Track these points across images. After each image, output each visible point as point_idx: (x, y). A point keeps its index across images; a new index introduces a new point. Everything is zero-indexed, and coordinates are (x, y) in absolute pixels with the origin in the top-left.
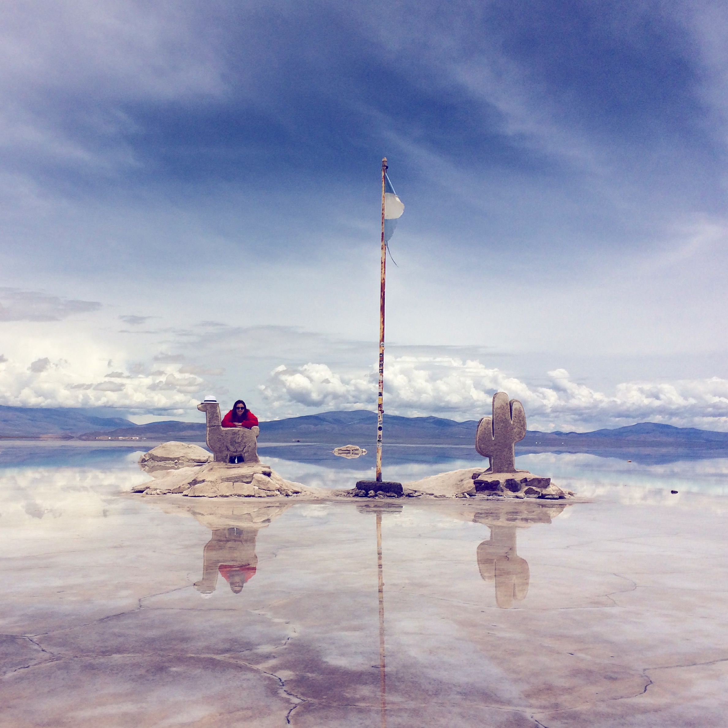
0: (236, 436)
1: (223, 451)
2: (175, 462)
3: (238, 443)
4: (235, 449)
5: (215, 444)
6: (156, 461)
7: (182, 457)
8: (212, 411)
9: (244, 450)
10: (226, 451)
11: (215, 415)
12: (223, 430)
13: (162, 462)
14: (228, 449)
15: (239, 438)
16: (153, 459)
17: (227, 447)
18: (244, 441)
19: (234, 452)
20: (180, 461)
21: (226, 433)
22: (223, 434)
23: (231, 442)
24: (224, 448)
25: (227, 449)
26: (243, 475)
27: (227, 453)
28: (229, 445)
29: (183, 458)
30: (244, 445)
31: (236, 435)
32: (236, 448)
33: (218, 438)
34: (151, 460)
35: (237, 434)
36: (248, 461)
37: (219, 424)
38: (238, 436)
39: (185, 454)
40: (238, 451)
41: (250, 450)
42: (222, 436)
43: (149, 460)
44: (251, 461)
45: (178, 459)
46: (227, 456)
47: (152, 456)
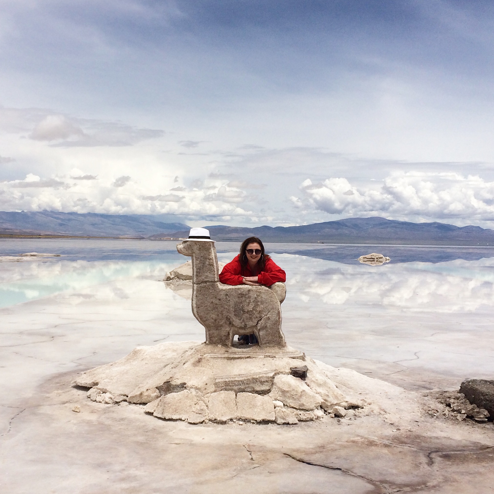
0: (245, 301)
1: (221, 326)
3: (248, 312)
4: (243, 323)
5: (207, 314)
6: (181, 280)
8: (202, 255)
9: (259, 325)
10: (227, 326)
11: (207, 263)
12: (222, 290)
14: (230, 323)
15: (249, 303)
16: (178, 278)
17: (228, 319)
18: (258, 309)
19: (241, 328)
21: (227, 295)
22: (222, 296)
23: (235, 311)
24: (223, 321)
25: (228, 323)
26: (255, 377)
27: (228, 329)
28: (232, 316)
30: (258, 316)
31: (244, 299)
32: (243, 321)
33: (212, 302)
34: (176, 278)
35: (247, 296)
36: (266, 343)
37: (215, 278)
38: (248, 301)
41: (268, 325)
42: (220, 300)
43: (174, 278)
44: (271, 345)
46: (229, 334)
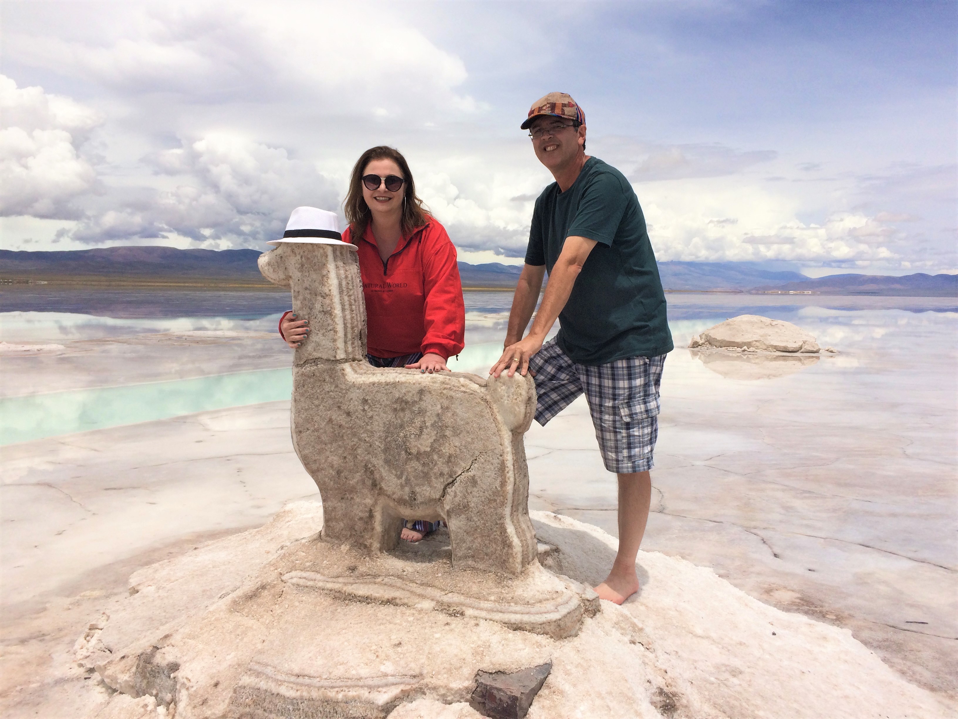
0: (412, 421)
1: (353, 490)
2: (743, 349)
3: (419, 456)
5: (321, 451)
7: (756, 341)
10: (365, 491)
12: (354, 385)
13: (723, 348)
14: (374, 485)
19: (401, 501)
20: (751, 349)
29: (758, 344)
34: (707, 344)
37: (335, 349)
39: (761, 336)
40: (420, 499)
45: (749, 344)
46: (371, 516)
47: (708, 338)
